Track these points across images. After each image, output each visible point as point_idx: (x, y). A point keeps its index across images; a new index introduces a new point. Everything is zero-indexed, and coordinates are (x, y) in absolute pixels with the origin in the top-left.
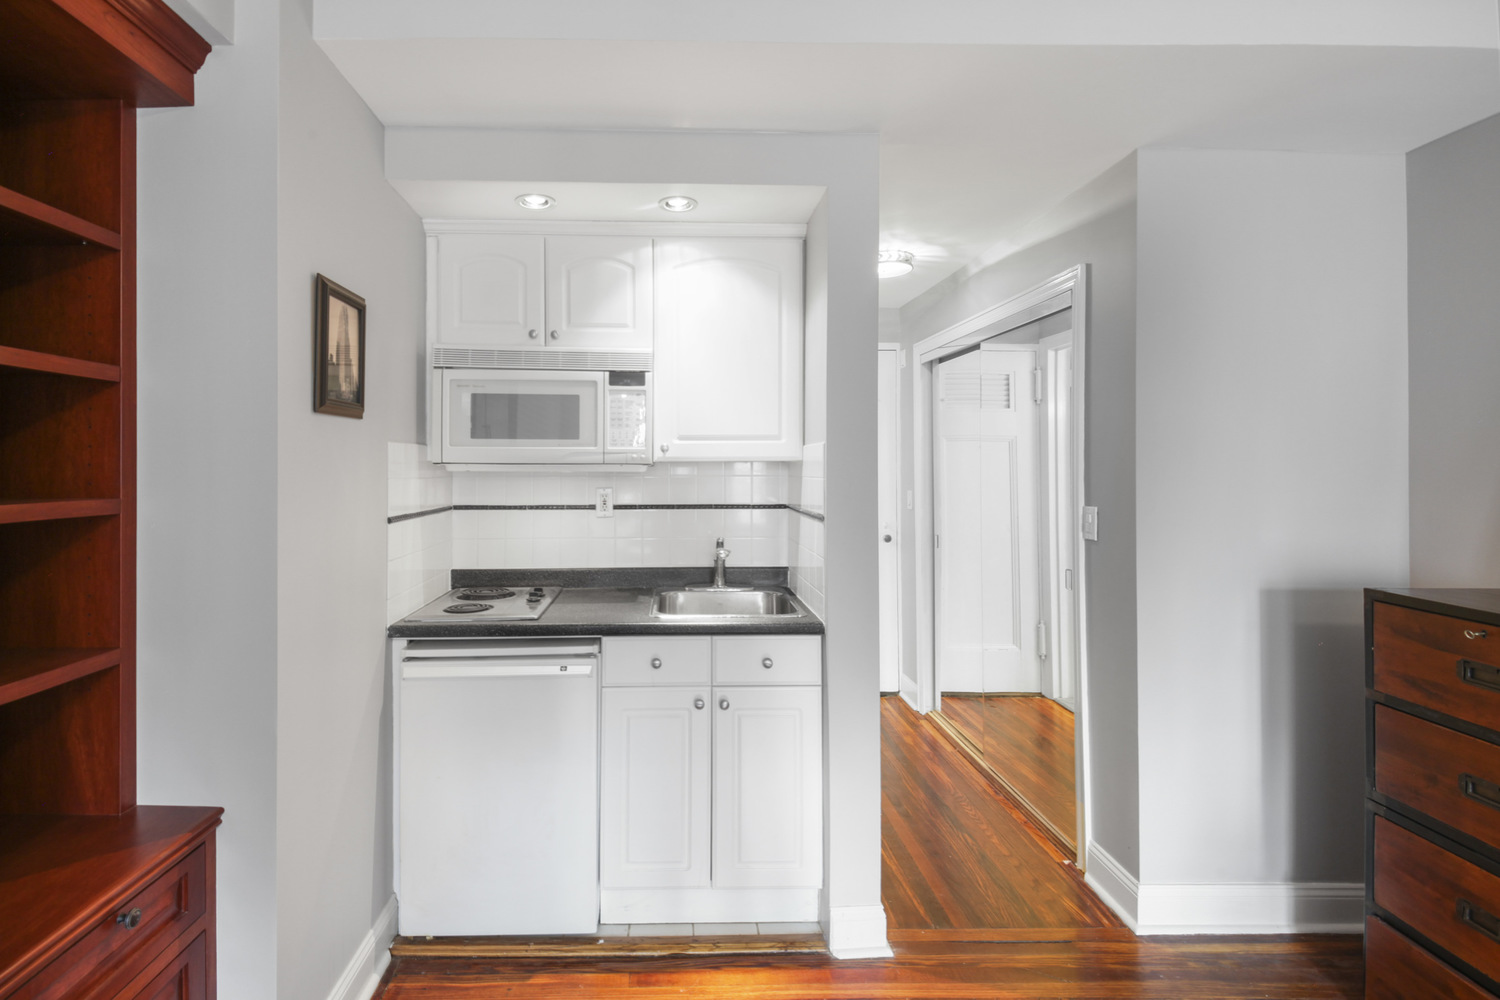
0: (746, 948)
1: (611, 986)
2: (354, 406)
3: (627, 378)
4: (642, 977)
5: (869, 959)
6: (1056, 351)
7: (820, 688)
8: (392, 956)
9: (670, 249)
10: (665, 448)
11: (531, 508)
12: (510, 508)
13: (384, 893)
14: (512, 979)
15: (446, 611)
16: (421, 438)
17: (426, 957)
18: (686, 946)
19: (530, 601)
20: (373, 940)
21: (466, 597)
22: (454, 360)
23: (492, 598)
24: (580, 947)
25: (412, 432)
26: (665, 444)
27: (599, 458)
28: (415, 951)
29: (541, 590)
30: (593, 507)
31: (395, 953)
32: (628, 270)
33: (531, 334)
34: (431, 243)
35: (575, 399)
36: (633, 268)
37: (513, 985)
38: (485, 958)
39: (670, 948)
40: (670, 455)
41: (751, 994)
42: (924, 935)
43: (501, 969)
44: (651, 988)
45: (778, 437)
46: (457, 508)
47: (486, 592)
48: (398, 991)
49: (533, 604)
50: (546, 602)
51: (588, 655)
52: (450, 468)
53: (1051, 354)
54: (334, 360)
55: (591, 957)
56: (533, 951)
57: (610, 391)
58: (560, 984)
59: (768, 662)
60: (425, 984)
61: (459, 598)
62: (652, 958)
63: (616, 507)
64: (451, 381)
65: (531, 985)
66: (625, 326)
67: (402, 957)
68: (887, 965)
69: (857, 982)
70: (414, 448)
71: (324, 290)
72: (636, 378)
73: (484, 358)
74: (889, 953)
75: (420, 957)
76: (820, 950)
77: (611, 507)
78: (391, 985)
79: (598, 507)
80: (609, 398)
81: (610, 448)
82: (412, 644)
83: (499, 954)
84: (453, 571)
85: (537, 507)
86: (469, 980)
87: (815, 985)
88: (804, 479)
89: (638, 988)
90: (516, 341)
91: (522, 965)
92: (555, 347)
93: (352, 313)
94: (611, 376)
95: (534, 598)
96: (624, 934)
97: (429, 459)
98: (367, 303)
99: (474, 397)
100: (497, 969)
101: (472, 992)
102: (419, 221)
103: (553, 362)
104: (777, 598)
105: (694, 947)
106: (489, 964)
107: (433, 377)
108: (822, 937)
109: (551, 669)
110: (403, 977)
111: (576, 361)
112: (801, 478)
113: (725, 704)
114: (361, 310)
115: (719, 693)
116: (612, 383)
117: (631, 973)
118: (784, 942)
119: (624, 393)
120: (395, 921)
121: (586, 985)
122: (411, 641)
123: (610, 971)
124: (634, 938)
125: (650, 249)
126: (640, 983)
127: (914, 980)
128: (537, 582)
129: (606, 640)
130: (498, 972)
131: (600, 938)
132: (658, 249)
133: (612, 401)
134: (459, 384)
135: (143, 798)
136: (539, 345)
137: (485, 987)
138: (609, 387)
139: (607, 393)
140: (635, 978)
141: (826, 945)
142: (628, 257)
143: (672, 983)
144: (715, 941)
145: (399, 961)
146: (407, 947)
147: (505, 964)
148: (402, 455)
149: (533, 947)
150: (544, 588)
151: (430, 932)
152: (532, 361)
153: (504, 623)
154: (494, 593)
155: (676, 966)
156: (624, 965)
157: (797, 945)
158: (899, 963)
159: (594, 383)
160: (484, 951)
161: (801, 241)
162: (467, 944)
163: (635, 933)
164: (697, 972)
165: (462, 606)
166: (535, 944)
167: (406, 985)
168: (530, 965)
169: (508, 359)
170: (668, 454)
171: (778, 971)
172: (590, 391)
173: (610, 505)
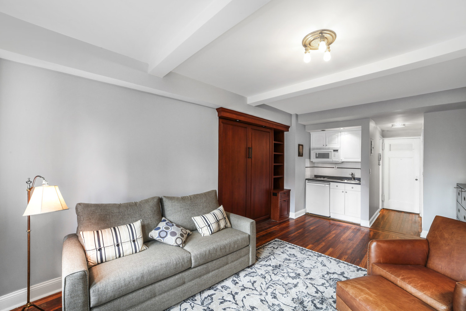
2: (302, 155)
7: (361, 192)
9: (343, 133)
12: (322, 167)
13: (305, 207)
15: (313, 178)
16: (310, 158)
19: (323, 178)
20: (303, 212)
22: (314, 149)
25: (309, 158)
27: (332, 161)
30: (334, 168)
33: (323, 145)
34: (311, 135)
35: (329, 153)
46: (314, 167)
47: (318, 177)
50: (325, 179)
51: (328, 184)
52: (313, 162)
54: (300, 152)
59: (353, 188)
61: (315, 177)
63: (337, 168)
66: (336, 144)
67: (307, 214)
70: (309, 160)
71: (299, 145)
72: (337, 151)
73: (318, 149)
75: (309, 214)
81: (334, 160)
83: (318, 216)
84: (314, 175)
85: (326, 167)
90: (321, 146)
92: (327, 147)
93: (302, 147)
97: (311, 161)
98: (304, 146)
99: (316, 153)
103: (326, 149)
107: (311, 151)
109: (324, 185)
111: (329, 149)
115: (346, 191)
116: (334, 151)
120: (306, 210)
122: (308, 181)
125: (340, 133)
129: (331, 183)
133: (334, 154)
134: (314, 152)
135: (285, 188)
136: (324, 147)
142: (337, 135)
148: (307, 161)
152: (323, 149)
159: (331, 151)
160: (316, 216)
162: (314, 215)
166: (322, 216)
169: (320, 149)
170: (342, 161)
172: (331, 152)
173: (336, 167)
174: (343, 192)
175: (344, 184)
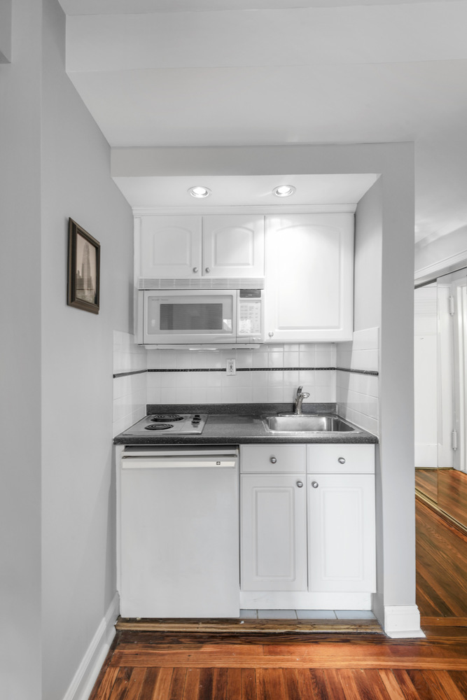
0: (332, 629)
1: (253, 655)
2: (93, 307)
3: (250, 293)
4: (271, 648)
5: (411, 638)
6: (462, 287)
7: (374, 476)
8: (117, 630)
9: (275, 221)
10: (271, 334)
11: (190, 370)
12: (179, 370)
13: (112, 593)
14: (190, 648)
15: (146, 428)
16: (131, 330)
17: (137, 631)
18: (294, 627)
19: (193, 423)
20: (105, 623)
21: (155, 420)
22: (151, 285)
23: (171, 420)
24: (230, 626)
26: (271, 332)
27: (233, 340)
28: (130, 627)
29: (198, 416)
30: (225, 370)
31: (118, 628)
32: (250, 233)
33: (194, 270)
34: (136, 221)
35: (220, 306)
36: (253, 232)
37: (191, 652)
38: (173, 632)
39: (285, 628)
40: (275, 339)
41: (342, 663)
42: (440, 621)
43: (183, 640)
44: (278, 657)
45: (338, 327)
46: (149, 371)
47: (167, 417)
48: (121, 656)
49: (196, 425)
50: (202, 423)
51: (233, 455)
52: (147, 347)
53: (459, 289)
54: (81, 275)
55: (237, 633)
56: (201, 628)
57: (240, 300)
58: (220, 652)
59: (342, 460)
60: (137, 651)
61: (153, 420)
62: (275, 634)
63: (238, 370)
64: (149, 297)
65: (203, 653)
66: (248, 264)
67: (122, 631)
68: (423, 643)
69: (408, 656)
70: (128, 335)
71: (73, 230)
72: (255, 293)
73: (168, 284)
74: (422, 635)
75: (133, 631)
76: (378, 631)
77: (235, 369)
78: (116, 651)
79: (227, 370)
80: (239, 305)
81: (240, 334)
82: (127, 448)
83: (181, 630)
84: (147, 405)
85: (194, 370)
86: (164, 648)
87: (382, 658)
88: (353, 352)
89: (270, 657)
91: (195, 637)
92: (207, 276)
93: (92, 250)
94: (241, 293)
95: (196, 421)
96: (255, 617)
97: (135, 343)
98: (100, 244)
99: (162, 306)
100: (180, 640)
101: (166, 657)
102: (130, 207)
103: (208, 284)
104: (334, 421)
105: (300, 628)
106: (175, 636)
107: (139, 297)
108: (377, 621)
109: (211, 463)
110: (124, 645)
111: (221, 284)
112: (351, 351)
113: (315, 485)
114: (97, 248)
115: (312, 478)
116: (241, 296)
117: (263, 645)
118: (355, 625)
119: (250, 303)
121: (238, 654)
122: (126, 447)
123: (250, 643)
124: (262, 620)
125: (263, 221)
126: (271, 653)
127: (444, 657)
128: (194, 412)
129: (241, 446)
130: (181, 643)
131: (242, 620)
132: (267, 221)
133: (242, 307)
136: (199, 276)
137: (174, 654)
138: (239, 298)
139: (239, 302)
140: (267, 648)
141: (382, 628)
142: (250, 226)
143: (291, 653)
144: (313, 623)
145: (121, 633)
146: (125, 624)
147: (185, 637)
148: (121, 339)
149: (201, 625)
150: (201, 415)
151: (139, 616)
152: (195, 285)
153: (182, 436)
154: (172, 418)
155: (291, 641)
156: (259, 638)
157: (363, 627)
158: (431, 642)
159: (231, 296)
160: (172, 627)
161: (353, 214)
162: (162, 623)
163: (262, 616)
164: (305, 645)
165: (156, 425)
166: (203, 623)
167: (126, 651)
168: (201, 637)
169: (181, 284)
170: (272, 338)
171: (355, 646)
172: (229, 301)
173: (234, 368)
174: (299, 485)
175: (304, 445)
